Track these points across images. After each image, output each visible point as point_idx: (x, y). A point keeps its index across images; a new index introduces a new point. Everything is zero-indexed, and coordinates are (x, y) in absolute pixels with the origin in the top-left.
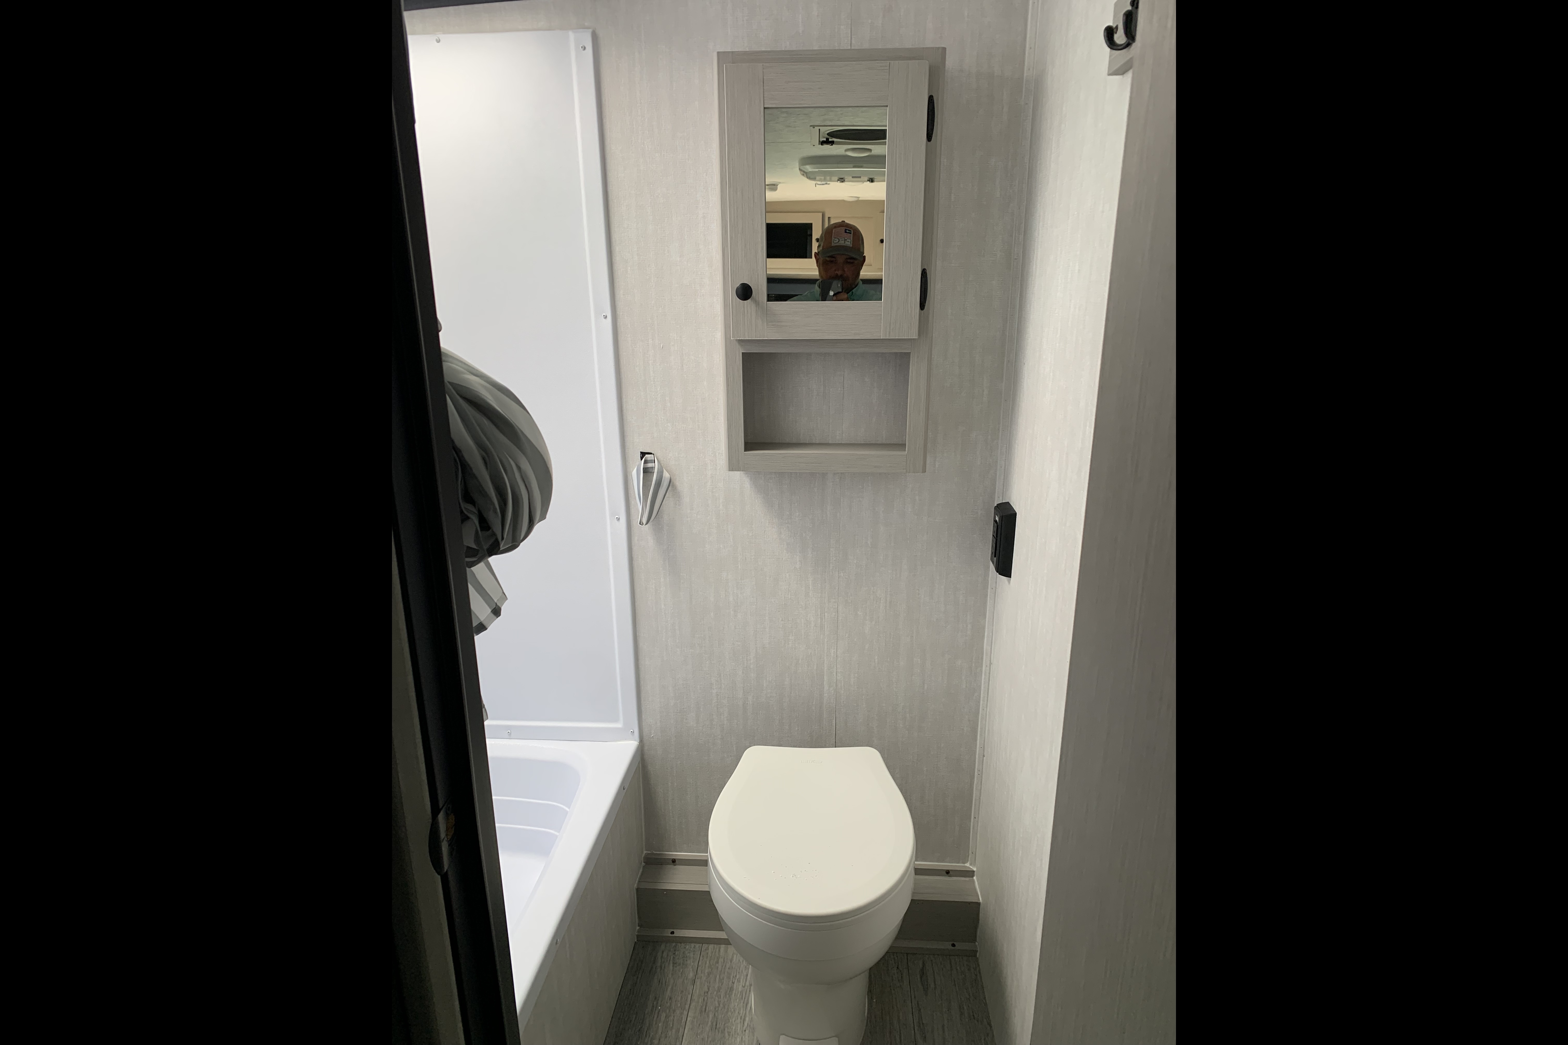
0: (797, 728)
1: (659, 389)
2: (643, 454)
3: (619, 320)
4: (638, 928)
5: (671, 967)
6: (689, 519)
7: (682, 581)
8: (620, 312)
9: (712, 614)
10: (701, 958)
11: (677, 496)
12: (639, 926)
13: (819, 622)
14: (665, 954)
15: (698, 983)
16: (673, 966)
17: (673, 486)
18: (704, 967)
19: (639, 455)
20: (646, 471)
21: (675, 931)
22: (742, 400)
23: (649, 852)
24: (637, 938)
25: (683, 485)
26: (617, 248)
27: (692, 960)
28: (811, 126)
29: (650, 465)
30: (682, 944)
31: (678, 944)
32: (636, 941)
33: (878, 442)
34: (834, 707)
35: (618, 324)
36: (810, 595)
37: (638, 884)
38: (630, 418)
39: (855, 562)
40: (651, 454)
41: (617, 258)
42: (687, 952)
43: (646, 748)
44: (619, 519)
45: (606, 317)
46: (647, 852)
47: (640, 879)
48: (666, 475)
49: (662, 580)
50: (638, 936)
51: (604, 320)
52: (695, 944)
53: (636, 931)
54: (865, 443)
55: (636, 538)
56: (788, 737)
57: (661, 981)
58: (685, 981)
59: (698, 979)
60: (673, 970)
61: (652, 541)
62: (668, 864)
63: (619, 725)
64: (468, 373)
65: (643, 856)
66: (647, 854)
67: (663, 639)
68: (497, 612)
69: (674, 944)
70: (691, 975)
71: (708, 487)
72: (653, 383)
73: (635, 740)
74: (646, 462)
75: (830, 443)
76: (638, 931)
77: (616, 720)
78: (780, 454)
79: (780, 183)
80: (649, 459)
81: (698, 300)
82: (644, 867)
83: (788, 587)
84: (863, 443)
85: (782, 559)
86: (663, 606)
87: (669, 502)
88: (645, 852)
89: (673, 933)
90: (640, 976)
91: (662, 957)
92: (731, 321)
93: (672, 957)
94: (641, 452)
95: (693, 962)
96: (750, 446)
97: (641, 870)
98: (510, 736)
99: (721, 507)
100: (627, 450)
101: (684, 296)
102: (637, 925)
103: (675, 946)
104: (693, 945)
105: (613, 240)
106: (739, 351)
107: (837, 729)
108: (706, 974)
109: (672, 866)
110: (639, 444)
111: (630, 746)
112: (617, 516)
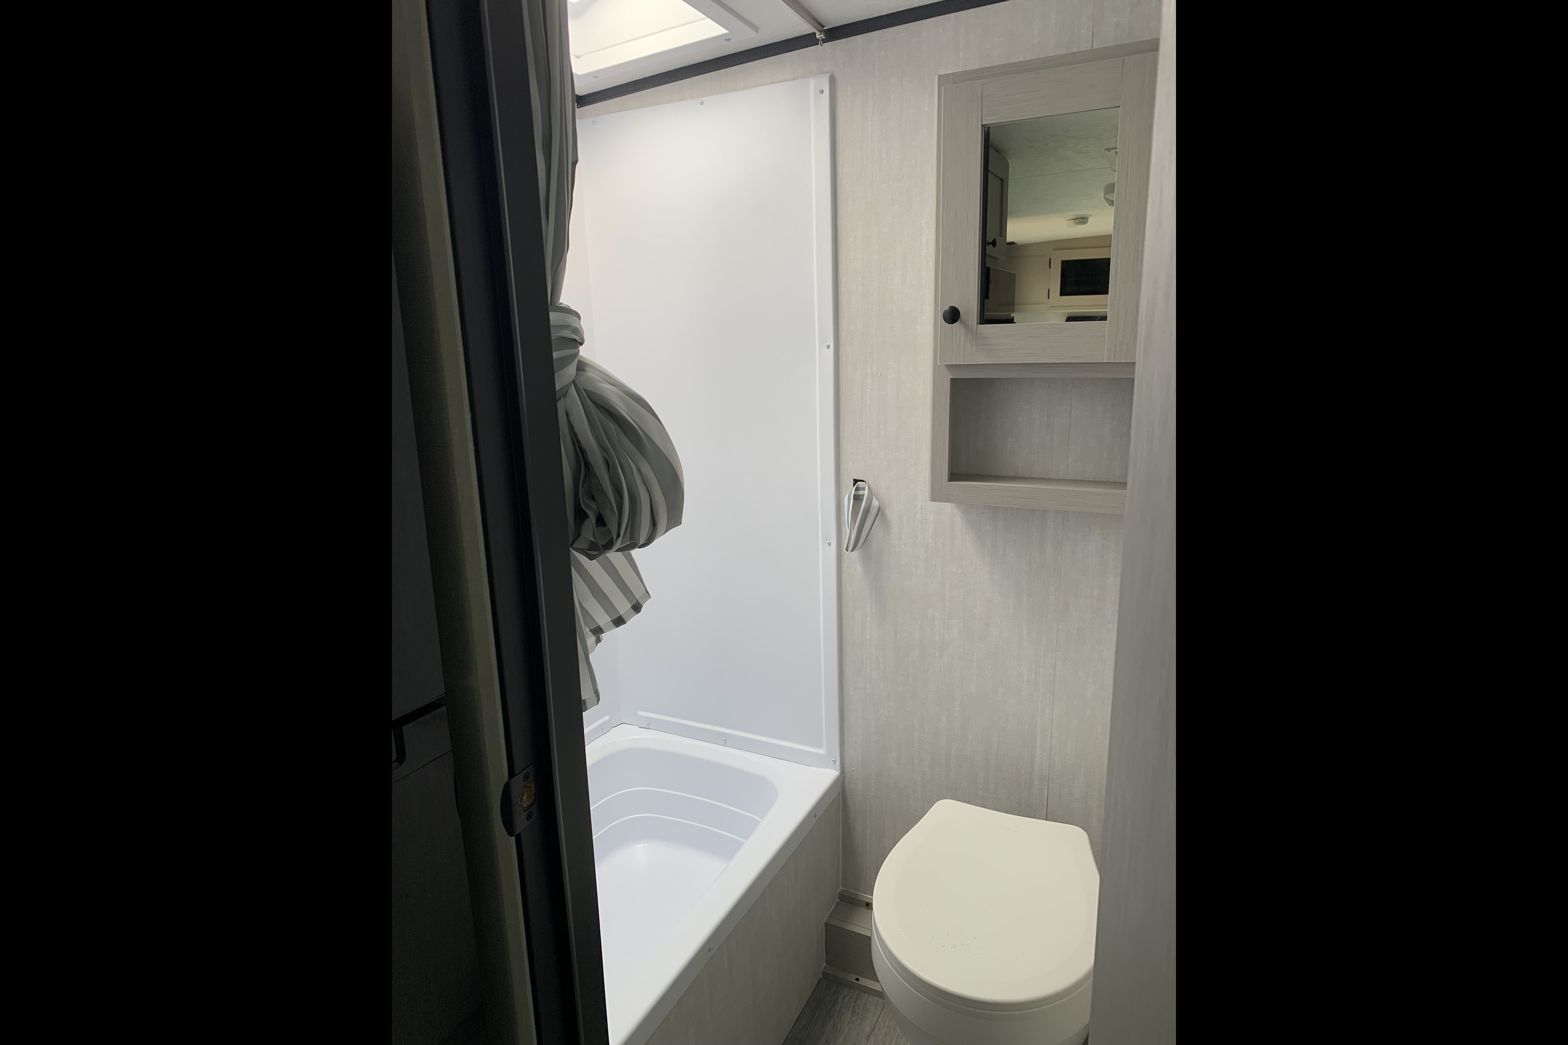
0: (1003, 791)
1: (874, 417)
2: (856, 481)
3: (841, 349)
4: (825, 964)
5: (849, 1014)
6: (897, 550)
7: (887, 613)
8: (842, 342)
9: (916, 652)
10: (882, 1015)
11: (887, 525)
12: (826, 962)
13: (1033, 677)
14: (847, 999)
15: (873, 1041)
16: (852, 1014)
17: (884, 515)
18: (882, 1025)
19: (852, 482)
20: (857, 498)
21: (861, 978)
22: (948, 428)
23: (846, 889)
24: (823, 975)
25: (893, 513)
26: (843, 279)
27: (872, 1013)
28: (1106, 150)
29: (861, 492)
30: (866, 994)
31: (862, 993)
32: (821, 977)
33: (1110, 480)
34: (1047, 775)
35: (840, 353)
36: (1024, 645)
37: (828, 918)
38: (846, 445)
39: (1078, 614)
40: (863, 481)
41: (843, 289)
42: (868, 1004)
43: (847, 780)
44: (830, 544)
45: (828, 347)
46: (842, 888)
47: (831, 913)
48: (875, 503)
49: (868, 609)
50: (823, 973)
51: (827, 349)
52: (879, 999)
53: (823, 967)
54: (1094, 480)
55: (846, 565)
56: (993, 798)
57: (836, 1026)
58: (860, 1033)
59: (873, 1035)
60: (851, 1018)
61: (860, 569)
62: (862, 906)
63: (822, 751)
64: (605, 382)
65: (838, 891)
66: (842, 891)
67: (868, 671)
68: (637, 608)
69: (857, 992)
70: (868, 1029)
71: (918, 518)
72: (869, 411)
73: (836, 770)
74: (857, 489)
75: (1052, 478)
76: (825, 968)
77: (820, 746)
78: (986, 486)
79: (1091, 215)
80: (861, 486)
81: (918, 327)
82: (838, 903)
83: (999, 633)
84: (1091, 479)
85: (994, 601)
86: (868, 637)
87: (878, 530)
88: (841, 888)
89: (857, 979)
90: (817, 1014)
91: (842, 1002)
92: (940, 346)
93: (853, 1005)
94: (854, 479)
95: (872, 1016)
96: (954, 476)
97: (833, 906)
98: (725, 744)
99: (930, 540)
100: (841, 476)
101: (904, 323)
102: (824, 961)
103: (858, 994)
104: (876, 998)
105: (840, 271)
106: (947, 377)
107: (1049, 800)
108: (883, 1034)
109: (865, 910)
110: (852, 471)
111: (830, 774)
112: (828, 541)
